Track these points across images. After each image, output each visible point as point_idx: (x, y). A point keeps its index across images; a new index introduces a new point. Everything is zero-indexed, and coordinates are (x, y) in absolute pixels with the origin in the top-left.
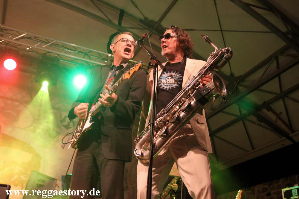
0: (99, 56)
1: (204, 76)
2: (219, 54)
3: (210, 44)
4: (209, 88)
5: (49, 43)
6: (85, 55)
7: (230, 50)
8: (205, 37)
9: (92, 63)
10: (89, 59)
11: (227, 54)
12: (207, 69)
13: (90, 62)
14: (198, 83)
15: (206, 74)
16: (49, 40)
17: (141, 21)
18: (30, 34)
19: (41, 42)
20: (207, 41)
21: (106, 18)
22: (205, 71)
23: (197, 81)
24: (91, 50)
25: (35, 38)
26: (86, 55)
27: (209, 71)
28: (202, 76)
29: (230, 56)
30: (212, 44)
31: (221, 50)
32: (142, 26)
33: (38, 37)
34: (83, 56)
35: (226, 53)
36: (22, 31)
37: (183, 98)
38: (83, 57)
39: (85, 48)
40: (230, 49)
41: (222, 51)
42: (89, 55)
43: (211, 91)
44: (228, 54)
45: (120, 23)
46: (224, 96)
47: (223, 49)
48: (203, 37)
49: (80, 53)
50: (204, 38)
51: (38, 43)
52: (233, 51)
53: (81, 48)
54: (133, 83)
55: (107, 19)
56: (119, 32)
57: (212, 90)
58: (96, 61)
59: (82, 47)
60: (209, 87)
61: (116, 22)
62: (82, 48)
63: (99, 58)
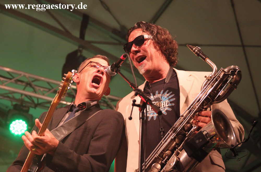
0: (50, 87)
1: (197, 113)
2: (219, 77)
3: (204, 59)
4: (207, 135)
6: (26, 86)
7: (237, 70)
8: (196, 49)
9: (37, 98)
10: (33, 92)
11: (233, 76)
12: (203, 102)
13: (35, 97)
14: (189, 125)
15: (202, 111)
17: (115, 31)
20: (198, 55)
21: (60, 28)
22: (200, 106)
23: (188, 122)
24: (36, 77)
26: (28, 86)
27: (206, 105)
28: (194, 114)
29: (238, 79)
30: (208, 61)
31: (223, 70)
32: (117, 40)
34: (23, 87)
35: (231, 74)
37: (166, 151)
38: (24, 89)
39: (27, 75)
40: (237, 68)
41: (225, 72)
42: (33, 86)
43: (210, 139)
44: (235, 76)
46: (232, 145)
47: (225, 68)
48: (192, 49)
49: (19, 83)
50: (194, 51)
52: (241, 71)
53: (20, 75)
54: (98, 128)
56: (81, 49)
57: (213, 137)
58: (43, 95)
59: (23, 73)
60: (207, 133)
61: (77, 34)
62: (22, 75)
63: (50, 90)
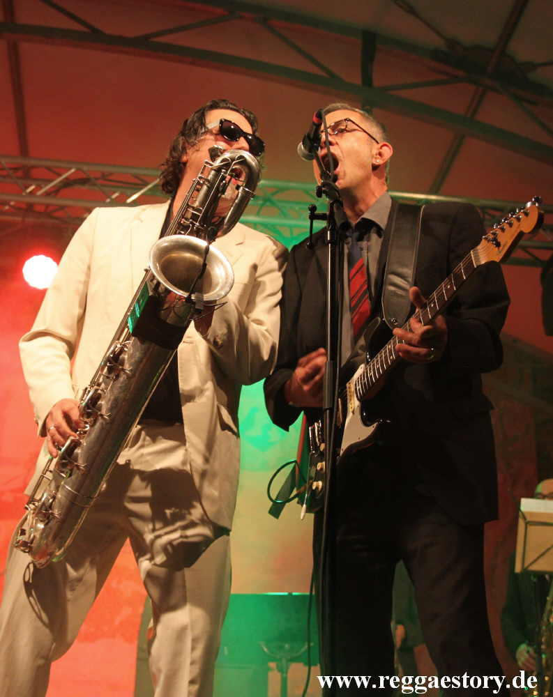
5: (146, 184)
9: (291, 227)
16: (144, 175)
18: (85, 168)
19: (122, 187)
21: (317, 71)
25: (104, 177)
33: (111, 174)
36: (62, 165)
45: (367, 79)
51: (114, 193)
55: (324, 74)
61: (355, 77)
